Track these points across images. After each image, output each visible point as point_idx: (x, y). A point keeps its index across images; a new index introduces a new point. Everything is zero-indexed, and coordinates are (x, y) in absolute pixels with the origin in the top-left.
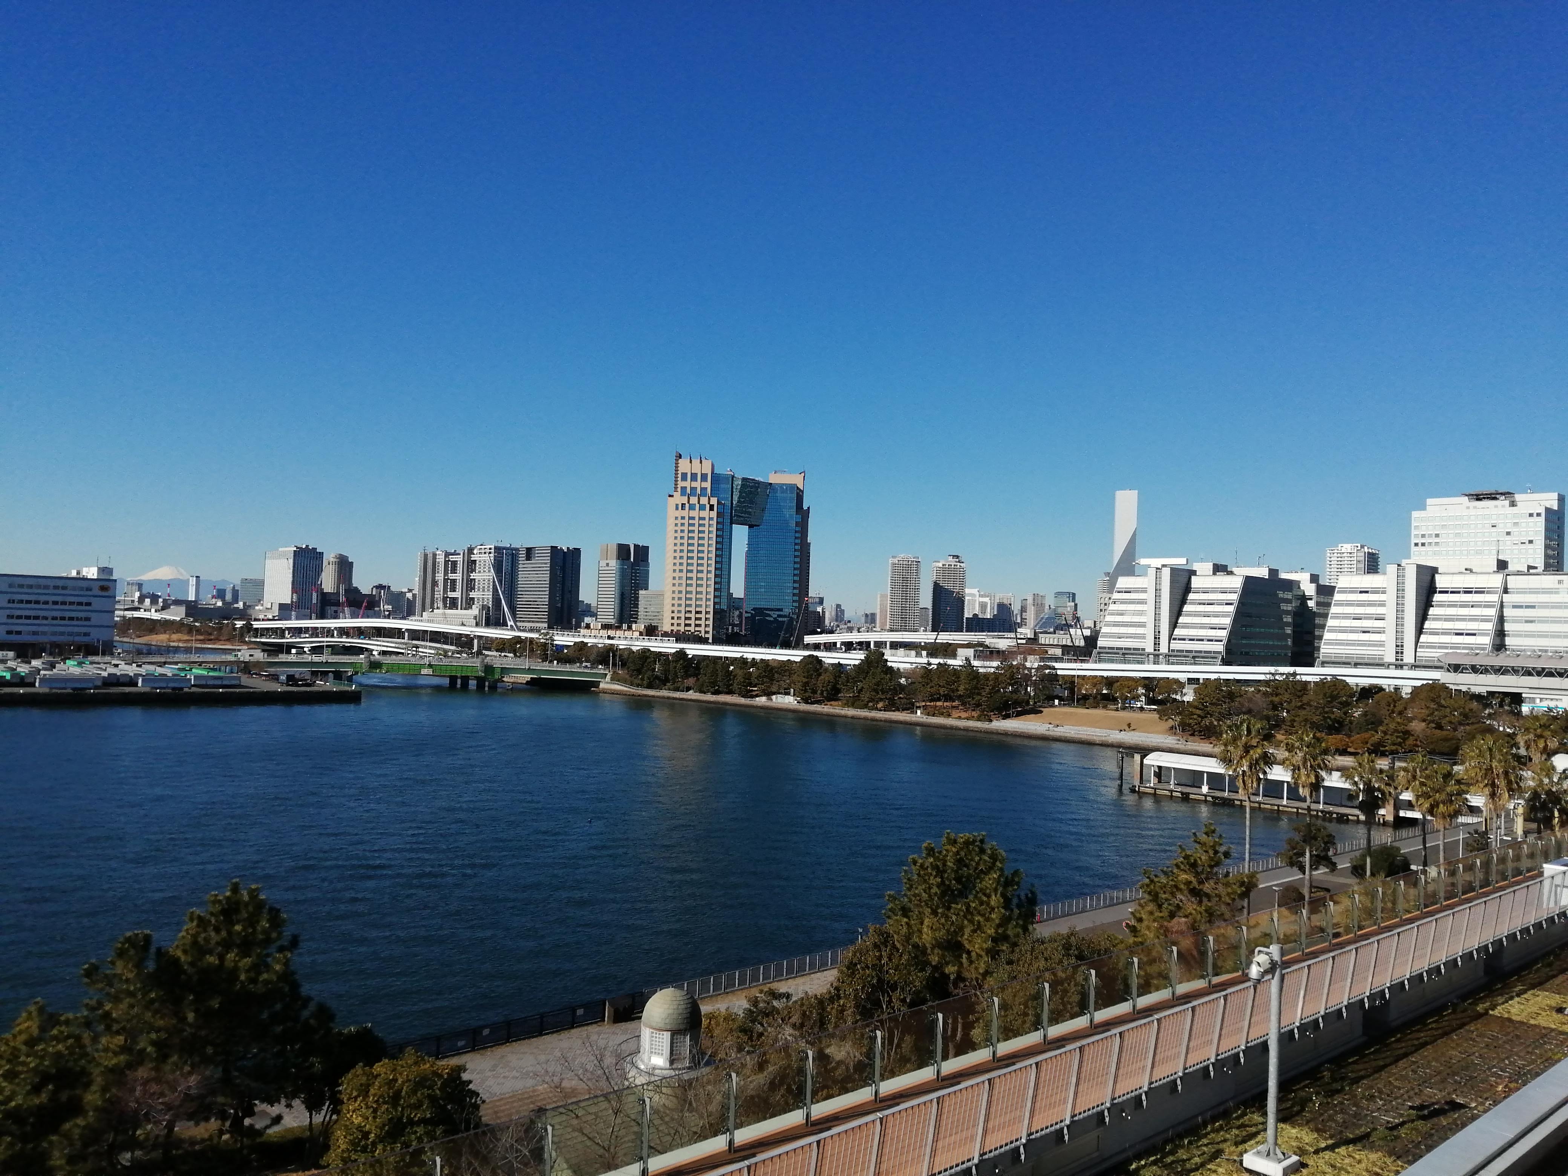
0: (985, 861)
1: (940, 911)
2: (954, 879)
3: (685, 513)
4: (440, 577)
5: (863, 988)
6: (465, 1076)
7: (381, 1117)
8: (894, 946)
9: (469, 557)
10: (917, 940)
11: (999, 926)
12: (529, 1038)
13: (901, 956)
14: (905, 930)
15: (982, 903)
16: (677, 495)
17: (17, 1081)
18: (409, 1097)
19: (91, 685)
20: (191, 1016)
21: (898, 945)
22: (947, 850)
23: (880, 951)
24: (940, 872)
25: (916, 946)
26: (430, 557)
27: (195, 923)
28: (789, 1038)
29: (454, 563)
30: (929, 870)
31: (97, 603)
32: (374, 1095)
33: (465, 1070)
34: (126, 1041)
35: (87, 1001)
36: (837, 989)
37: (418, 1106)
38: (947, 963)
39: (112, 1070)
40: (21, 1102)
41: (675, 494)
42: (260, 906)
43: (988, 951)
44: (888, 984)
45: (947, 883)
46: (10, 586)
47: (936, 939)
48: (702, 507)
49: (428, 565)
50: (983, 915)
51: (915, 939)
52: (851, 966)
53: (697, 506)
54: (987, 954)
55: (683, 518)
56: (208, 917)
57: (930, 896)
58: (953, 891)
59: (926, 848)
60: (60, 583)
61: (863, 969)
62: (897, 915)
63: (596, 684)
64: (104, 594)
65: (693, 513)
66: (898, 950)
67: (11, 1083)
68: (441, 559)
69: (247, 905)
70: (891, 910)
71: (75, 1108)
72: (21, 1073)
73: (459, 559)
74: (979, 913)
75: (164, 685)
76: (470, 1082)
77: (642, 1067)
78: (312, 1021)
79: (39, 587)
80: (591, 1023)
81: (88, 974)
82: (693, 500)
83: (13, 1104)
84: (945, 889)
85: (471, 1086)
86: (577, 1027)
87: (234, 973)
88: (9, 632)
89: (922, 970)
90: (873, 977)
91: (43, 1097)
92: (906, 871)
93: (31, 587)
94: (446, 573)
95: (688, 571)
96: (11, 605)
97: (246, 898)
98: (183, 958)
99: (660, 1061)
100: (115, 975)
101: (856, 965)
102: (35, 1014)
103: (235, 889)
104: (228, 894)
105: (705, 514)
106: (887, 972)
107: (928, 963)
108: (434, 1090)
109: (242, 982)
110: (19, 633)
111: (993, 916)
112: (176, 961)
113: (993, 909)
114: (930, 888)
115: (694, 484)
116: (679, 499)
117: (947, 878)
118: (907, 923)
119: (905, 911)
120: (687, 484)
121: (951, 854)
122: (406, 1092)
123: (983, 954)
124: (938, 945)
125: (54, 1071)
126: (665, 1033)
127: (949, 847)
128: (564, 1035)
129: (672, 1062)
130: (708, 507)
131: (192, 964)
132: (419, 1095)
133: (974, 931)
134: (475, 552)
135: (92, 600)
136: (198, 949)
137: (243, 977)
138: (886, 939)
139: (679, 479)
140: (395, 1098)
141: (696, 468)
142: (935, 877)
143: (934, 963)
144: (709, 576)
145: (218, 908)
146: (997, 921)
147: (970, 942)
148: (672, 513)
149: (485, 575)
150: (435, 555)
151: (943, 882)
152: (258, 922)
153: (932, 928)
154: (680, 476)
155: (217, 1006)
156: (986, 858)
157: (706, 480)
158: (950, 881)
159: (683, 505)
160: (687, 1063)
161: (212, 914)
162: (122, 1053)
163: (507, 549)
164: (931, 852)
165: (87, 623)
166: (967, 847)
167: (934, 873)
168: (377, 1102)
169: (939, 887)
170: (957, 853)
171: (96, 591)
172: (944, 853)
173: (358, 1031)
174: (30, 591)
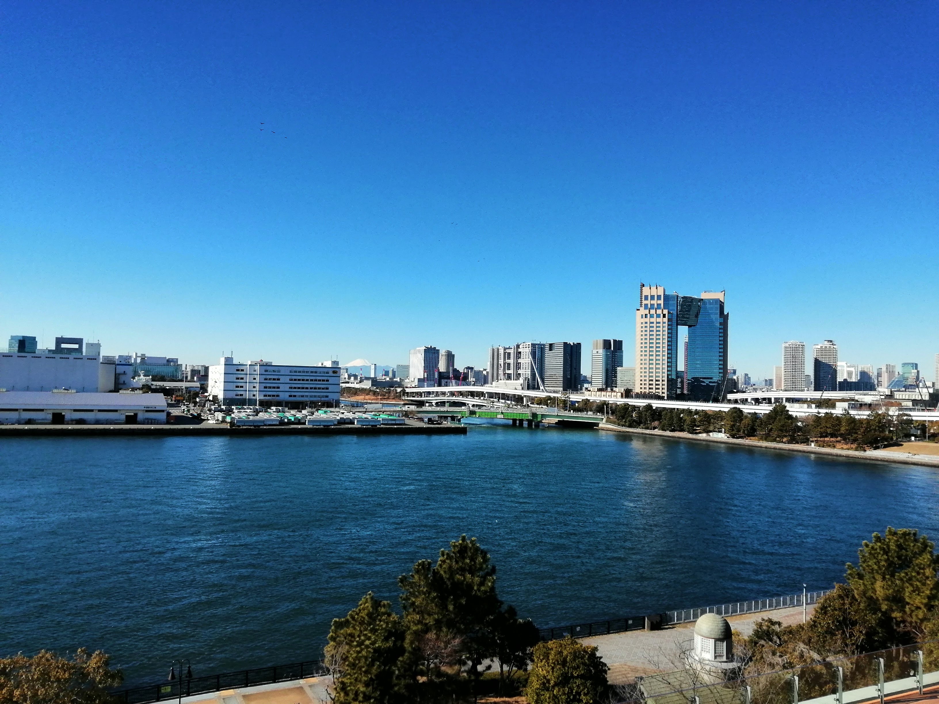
0: (919, 547)
1: (887, 577)
2: (897, 557)
3: (647, 320)
4: (501, 362)
5: (833, 622)
6: (598, 654)
7: (556, 672)
8: (853, 597)
9: (517, 350)
10: (872, 595)
11: (931, 589)
12: (602, 635)
13: (859, 604)
14: (862, 587)
15: (919, 573)
16: (642, 309)
17: (376, 634)
18: (572, 662)
19: (332, 424)
20: (451, 607)
21: (857, 596)
22: (889, 539)
23: (843, 600)
24: (886, 552)
25: (871, 598)
26: (496, 350)
27: (445, 557)
28: (803, 650)
29: (509, 354)
30: (878, 551)
31: (332, 380)
33: (598, 651)
34: (420, 618)
35: (401, 595)
36: (814, 622)
37: (575, 668)
38: (893, 611)
39: (416, 632)
40: (380, 645)
41: (641, 308)
42: (477, 549)
43: (926, 605)
44: (849, 621)
45: (891, 559)
46: (291, 372)
47: (886, 594)
48: (658, 316)
49: (495, 354)
50: (920, 582)
51: (870, 593)
52: (824, 609)
53: (655, 315)
54: (925, 607)
55: (646, 323)
56: (452, 554)
57: (879, 567)
58: (895, 564)
59: (875, 537)
60: (314, 370)
61: (833, 611)
62: (854, 578)
63: (597, 425)
64: (334, 375)
65: (652, 320)
66: (857, 600)
67: (374, 634)
68: (502, 351)
69: (471, 549)
70: (850, 574)
71: (402, 651)
72: (378, 630)
73: (512, 351)
74: (918, 580)
75: (368, 424)
76: (601, 658)
77: (697, 658)
78: (506, 615)
79: (304, 372)
80: (637, 629)
81: (402, 581)
82: (653, 312)
83: (377, 645)
84: (890, 564)
85: (601, 660)
86: (629, 631)
87: (470, 586)
88: (290, 396)
89: (875, 613)
90: (840, 617)
91: (390, 644)
92: (861, 551)
93: (300, 372)
94: (504, 359)
95: (650, 355)
96: (290, 382)
97: (470, 545)
98: (444, 576)
99: (709, 656)
100: (413, 582)
101: (826, 607)
102: (369, 600)
103: (464, 539)
104: (460, 542)
105: (660, 320)
106: (849, 613)
107: (880, 610)
108: (584, 660)
109: (475, 591)
110: (295, 396)
111: (928, 582)
112: (441, 577)
113: (927, 578)
114: (879, 562)
115: (652, 302)
116: (643, 311)
117: (891, 556)
118: (864, 584)
119: (861, 577)
120: (648, 302)
121: (893, 541)
122: (570, 660)
123: (922, 606)
124: (887, 598)
125: (394, 630)
126: (711, 640)
127: (890, 537)
129: (716, 657)
130: (662, 315)
131: (449, 579)
132: (577, 662)
133: (914, 591)
134: (520, 347)
135: (329, 378)
136: (451, 571)
137: (475, 588)
138: (847, 593)
139: (643, 299)
140: (564, 663)
141: (654, 292)
142: (883, 555)
143: (883, 610)
144: (664, 358)
145: (457, 549)
146: (932, 586)
147: (910, 598)
148: (639, 320)
149: (526, 360)
150: (498, 349)
151: (888, 559)
152: (476, 558)
153: (883, 588)
154: (643, 297)
155: (464, 603)
156: (919, 544)
157: (660, 300)
158: (893, 558)
159: (646, 315)
160: (724, 659)
161: (454, 553)
162: (418, 624)
163: (538, 345)
164: (878, 539)
165: (327, 391)
166: (905, 537)
167: (882, 552)
168: (554, 663)
169: (886, 561)
170: (897, 541)
171: (331, 374)
172: (887, 540)
173: (525, 622)
174: (300, 374)
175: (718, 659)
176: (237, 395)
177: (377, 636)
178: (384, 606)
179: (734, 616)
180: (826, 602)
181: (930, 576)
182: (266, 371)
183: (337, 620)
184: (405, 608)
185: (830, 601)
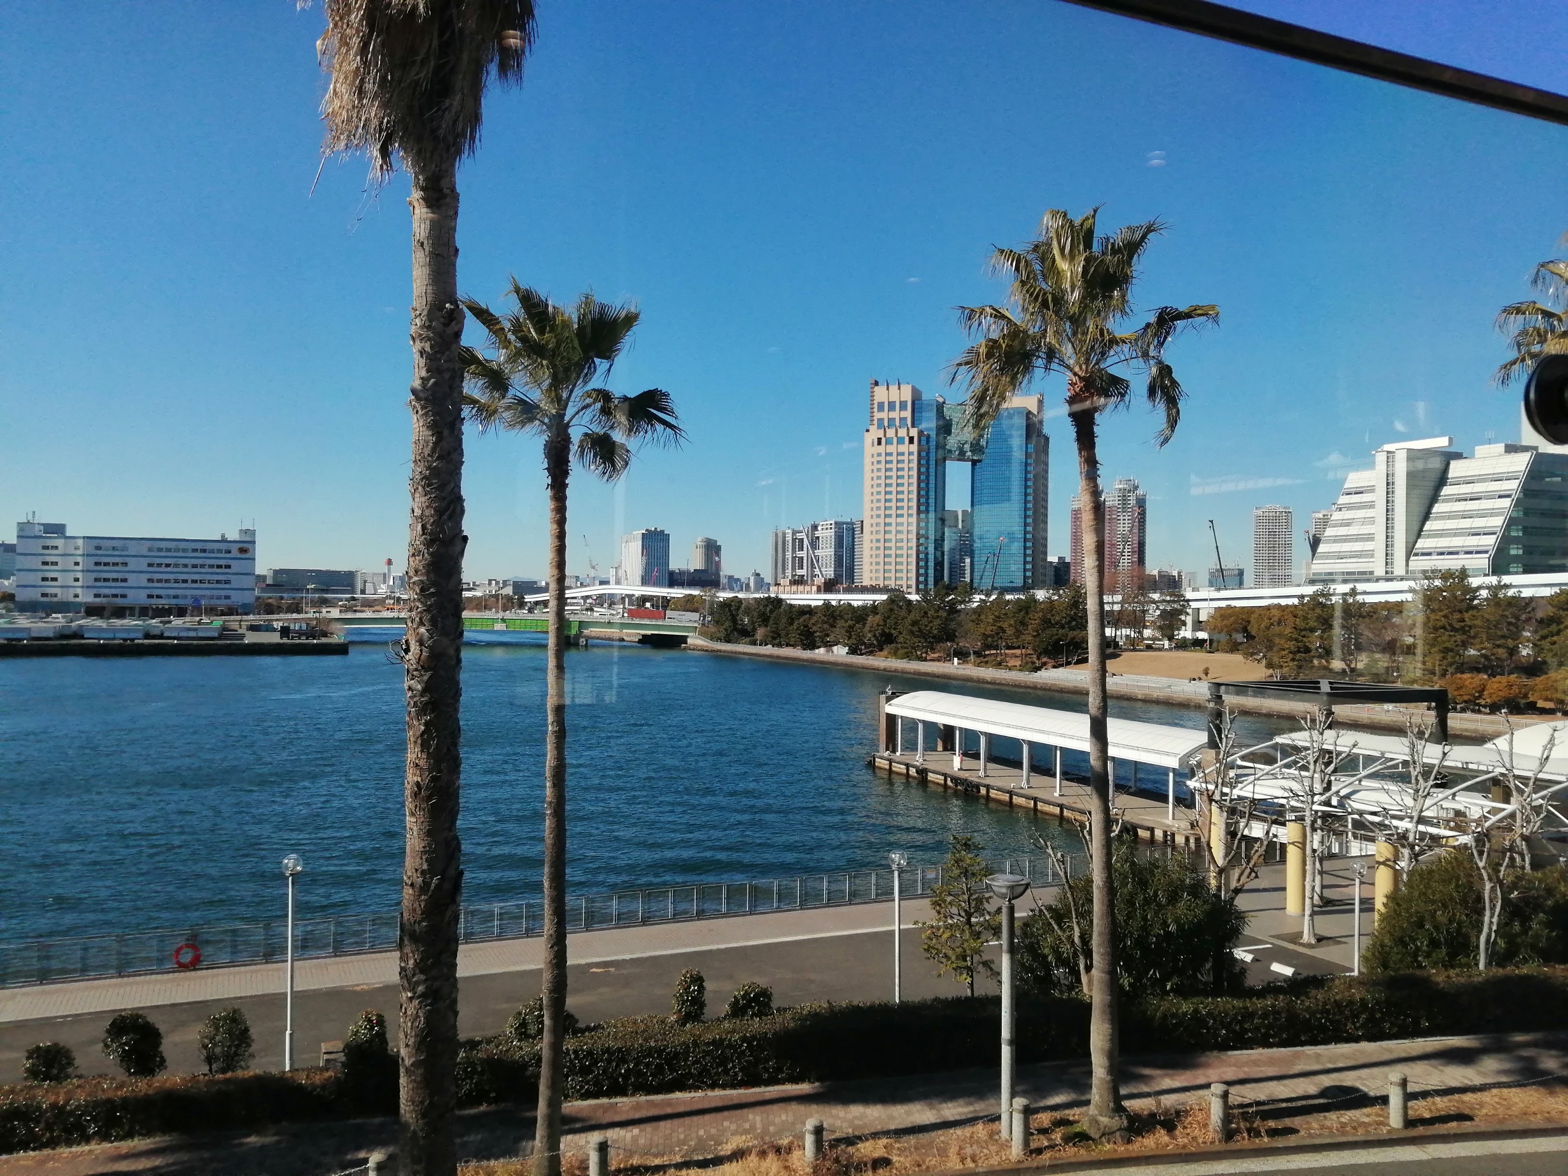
3: (881, 449)
4: (789, 555)
9: (813, 534)
16: (873, 429)
26: (780, 535)
29: (802, 540)
31: (236, 566)
41: (871, 428)
46: (150, 550)
48: (900, 441)
49: (780, 545)
53: (895, 439)
55: (879, 455)
60: (199, 546)
64: (244, 556)
65: (891, 448)
68: (789, 538)
73: (803, 536)
79: (177, 550)
82: (891, 433)
88: (150, 596)
93: (169, 550)
94: (794, 551)
95: (886, 516)
96: (151, 569)
105: (904, 448)
110: (159, 597)
115: (892, 415)
116: (875, 433)
120: (884, 415)
130: (907, 440)
134: (820, 528)
135: (230, 562)
139: (875, 410)
141: (894, 395)
144: (910, 520)
148: (870, 449)
149: (826, 552)
150: (784, 535)
154: (876, 406)
157: (906, 409)
159: (879, 440)
163: (847, 523)
165: (227, 586)
171: (235, 553)
174: (169, 554)
176: (44, 595)
182: (98, 548)
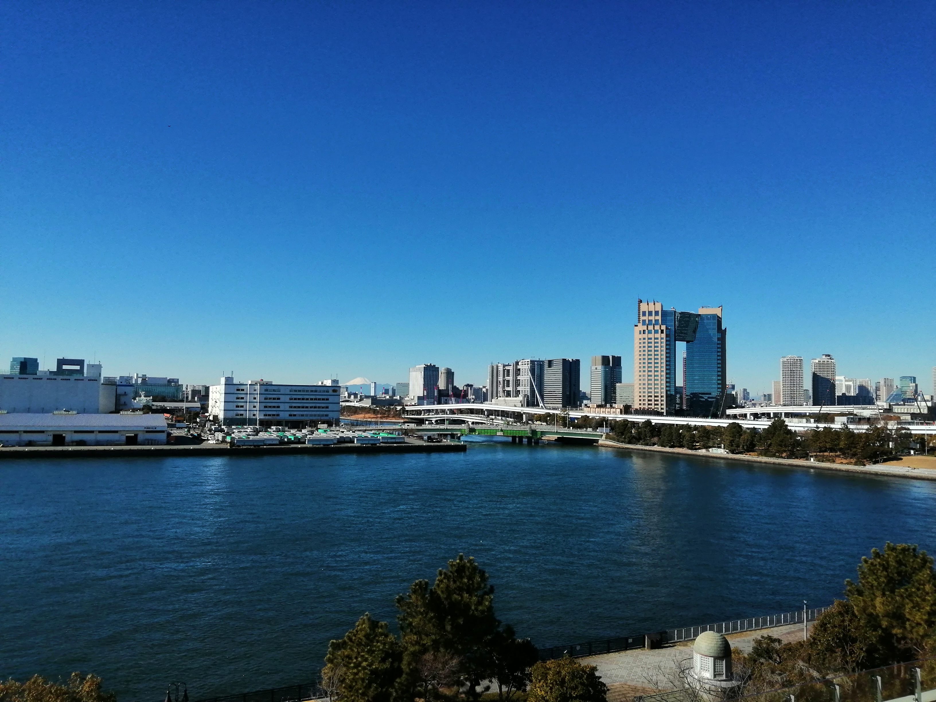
0: (918, 562)
1: (887, 593)
2: (896, 573)
3: (645, 336)
4: (501, 379)
5: (833, 639)
6: (597, 674)
7: (555, 692)
8: (853, 614)
9: (516, 367)
10: (872, 611)
11: (932, 605)
12: (602, 654)
13: (859, 620)
14: (862, 604)
15: (918, 589)
16: (640, 325)
17: (374, 655)
18: (570, 682)
19: (332, 443)
20: (448, 628)
21: (857, 613)
22: (888, 554)
23: (843, 616)
24: (885, 568)
25: (871, 615)
26: (495, 367)
27: (443, 576)
28: (803, 667)
29: (508, 371)
30: (878, 566)
31: (331, 399)
32: (551, 680)
33: (597, 670)
34: (417, 638)
35: (398, 616)
36: (814, 639)
37: (575, 688)
38: (893, 627)
39: (413, 654)
40: (377, 666)
41: (639, 324)
42: (475, 568)
43: (926, 621)
44: (849, 638)
45: (891, 575)
46: (291, 391)
47: (886, 611)
48: (656, 332)
49: (494, 372)
50: (920, 597)
51: (870, 610)
52: (823, 626)
53: (653, 331)
54: (925, 623)
55: (644, 339)
56: (450, 574)
57: (879, 583)
58: (895, 580)
59: (873, 552)
60: (314, 389)
61: (832, 627)
62: (854, 594)
63: (597, 441)
64: (334, 394)
65: (650, 336)
66: (856, 617)
67: (371, 656)
68: (501, 369)
69: (469, 568)
70: (849, 591)
71: (399, 672)
72: (375, 651)
73: (511, 368)
74: (917, 596)
75: (367, 442)
76: (600, 677)
77: (696, 677)
78: (504, 635)
79: (304, 391)
80: (637, 648)
81: (399, 601)
82: (651, 327)
83: (374, 667)
84: (890, 580)
86: (629, 649)
87: (468, 606)
88: (290, 415)
89: (875, 630)
90: (839, 634)
91: (387, 665)
92: (860, 567)
93: (300, 391)
94: (504, 376)
95: (649, 371)
96: (291, 401)
97: (468, 565)
98: (442, 595)
99: (708, 675)
100: (410, 603)
101: (826, 624)
102: (366, 621)
103: (461, 559)
104: (458, 561)
105: (658, 335)
106: (849, 630)
107: (880, 626)
108: (583, 680)
109: (473, 610)
110: (295, 415)
111: (929, 598)
112: (439, 597)
113: (927, 593)
114: (878, 579)
115: (650, 318)
116: (641, 327)
117: (891, 572)
118: (864, 600)
119: (860, 593)
120: (646, 318)
121: (892, 557)
122: (568, 680)
123: (922, 622)
124: (887, 615)
125: (391, 652)
126: (710, 658)
127: (889, 552)
128: (623, 654)
129: (715, 676)
130: (660, 331)
131: (446, 599)
132: (575, 682)
133: (914, 607)
134: (520, 364)
135: (328, 397)
136: (448, 591)
137: (473, 608)
138: (846, 610)
139: (641, 315)
140: (563, 682)
141: (652, 308)
142: (882, 571)
143: (884, 626)
144: (662, 373)
145: (455, 569)
146: (932, 602)
147: (911, 614)
148: (637, 336)
149: (525, 377)
150: (497, 366)
151: (888, 575)
152: (474, 578)
153: (883, 603)
154: (641, 313)
155: (462, 623)
156: (919, 560)
157: (658, 315)
158: (893, 574)
159: (644, 331)
160: (724, 677)
161: (451, 572)
162: (416, 644)
163: (537, 361)
164: (877, 555)
165: (327, 409)
166: (904, 553)
167: (881, 569)
168: (552, 683)
169: (885, 578)
170: (897, 556)
171: (331, 393)
172: (886, 556)
173: (523, 642)
174: (300, 393)
175: (717, 678)
176: (237, 415)
177: (374, 657)
178: (382, 627)
179: (734, 633)
180: (826, 618)
181: (930, 591)
182: (266, 390)
183: (334, 641)
184: (402, 628)
185: (829, 618)
